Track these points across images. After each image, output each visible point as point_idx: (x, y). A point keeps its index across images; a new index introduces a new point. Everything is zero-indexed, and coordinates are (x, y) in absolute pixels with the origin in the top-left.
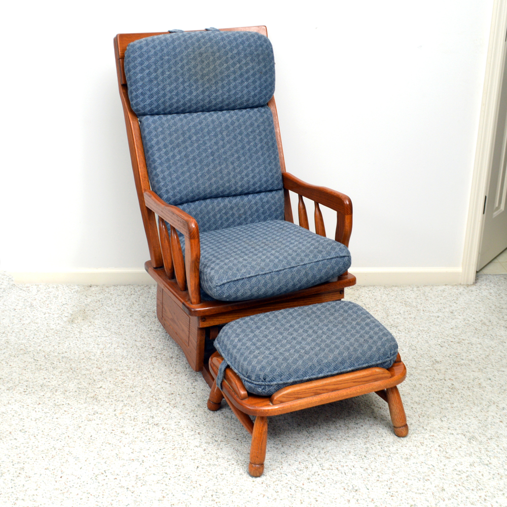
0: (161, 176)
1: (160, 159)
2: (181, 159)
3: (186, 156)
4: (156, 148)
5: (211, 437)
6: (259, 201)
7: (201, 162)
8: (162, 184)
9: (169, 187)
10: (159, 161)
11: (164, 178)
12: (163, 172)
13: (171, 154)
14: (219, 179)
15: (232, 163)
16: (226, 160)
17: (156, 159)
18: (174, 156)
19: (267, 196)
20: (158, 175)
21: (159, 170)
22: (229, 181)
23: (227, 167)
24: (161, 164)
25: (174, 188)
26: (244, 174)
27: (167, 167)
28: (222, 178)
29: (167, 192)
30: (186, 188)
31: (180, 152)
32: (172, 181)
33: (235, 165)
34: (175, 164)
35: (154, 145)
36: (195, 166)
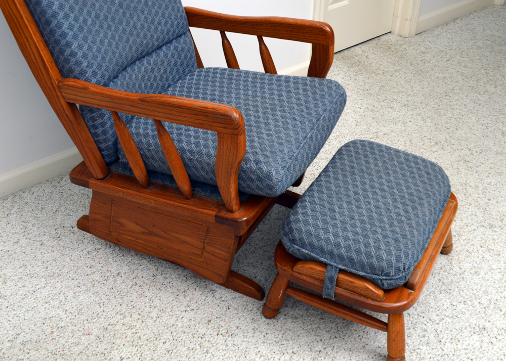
0: (80, 54)
1: (72, 30)
2: (93, 24)
3: (97, 17)
4: (61, 15)
5: (309, 350)
6: (175, 51)
7: (113, 20)
8: (85, 64)
9: (95, 67)
10: (71, 33)
11: (85, 56)
12: (80, 47)
13: (81, 19)
14: (135, 37)
15: (142, 12)
16: (135, 9)
17: (67, 31)
18: (85, 21)
19: (179, 43)
20: (76, 54)
21: (74, 46)
22: (145, 36)
23: (139, 19)
24: (75, 37)
25: (100, 66)
26: (156, 22)
27: (83, 40)
28: (138, 35)
29: (94, 74)
30: (110, 60)
31: (89, 13)
32: (95, 57)
33: (146, 13)
34: (90, 31)
35: (57, 10)
36: (109, 27)
